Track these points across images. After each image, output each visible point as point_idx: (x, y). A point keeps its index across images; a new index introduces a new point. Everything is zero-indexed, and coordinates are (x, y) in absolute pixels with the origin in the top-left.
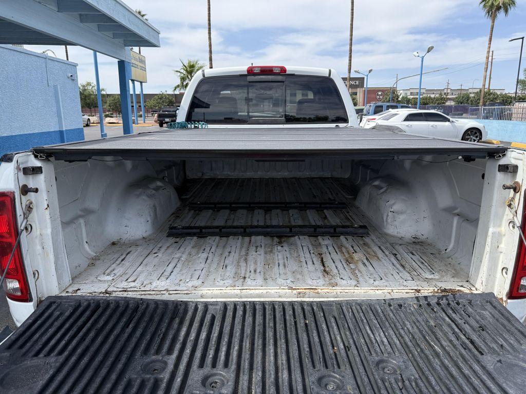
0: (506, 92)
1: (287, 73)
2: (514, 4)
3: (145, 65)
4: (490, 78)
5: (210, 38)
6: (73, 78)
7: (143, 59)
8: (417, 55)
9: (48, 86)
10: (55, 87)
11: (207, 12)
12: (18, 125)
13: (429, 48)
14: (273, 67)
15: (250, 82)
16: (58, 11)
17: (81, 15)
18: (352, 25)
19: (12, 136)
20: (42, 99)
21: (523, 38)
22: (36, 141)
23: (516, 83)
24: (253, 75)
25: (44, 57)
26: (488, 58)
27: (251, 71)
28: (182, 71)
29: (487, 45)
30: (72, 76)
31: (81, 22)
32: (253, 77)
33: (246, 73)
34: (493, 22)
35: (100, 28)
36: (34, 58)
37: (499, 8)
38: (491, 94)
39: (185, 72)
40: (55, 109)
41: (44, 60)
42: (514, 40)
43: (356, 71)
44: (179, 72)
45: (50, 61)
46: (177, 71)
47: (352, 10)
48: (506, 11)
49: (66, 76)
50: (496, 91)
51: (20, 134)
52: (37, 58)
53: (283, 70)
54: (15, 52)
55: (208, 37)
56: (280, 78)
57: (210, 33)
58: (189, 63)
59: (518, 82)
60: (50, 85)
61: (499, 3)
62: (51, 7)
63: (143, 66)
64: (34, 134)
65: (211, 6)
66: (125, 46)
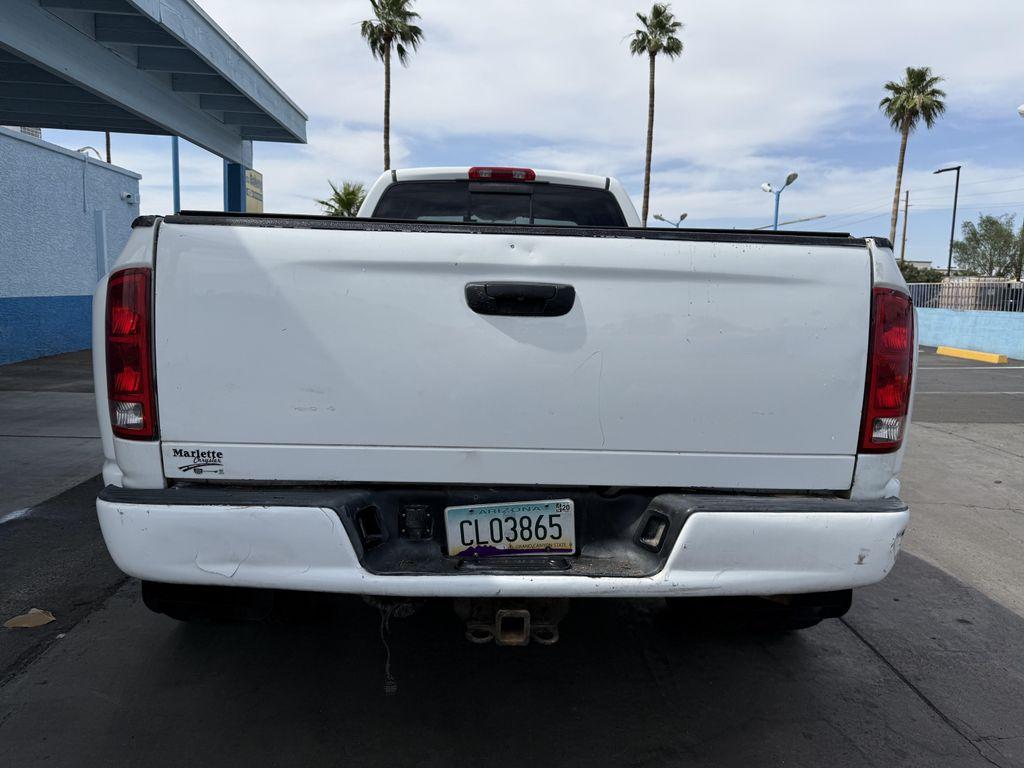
0: (934, 266)
1: (536, 179)
2: (942, 107)
3: (261, 189)
4: (904, 240)
5: (387, 147)
6: (132, 201)
7: (258, 178)
8: (769, 188)
9: (85, 211)
10: (97, 215)
11: (383, 99)
12: (23, 280)
13: (789, 178)
14: (512, 170)
15: (472, 193)
16: (138, 67)
17: (173, 77)
18: (650, 133)
19: (11, 299)
20: (71, 234)
21: (958, 169)
22: (54, 312)
23: (949, 248)
24: (478, 181)
25: (79, 159)
26: (897, 201)
27: (475, 174)
28: (332, 203)
29: (895, 180)
30: (129, 196)
31: (174, 90)
32: (478, 184)
33: (468, 178)
34: (905, 139)
35: (204, 102)
36: (62, 159)
37: (914, 113)
38: (907, 267)
39: (337, 206)
40: (93, 256)
41: (80, 163)
42: (943, 171)
43: (656, 217)
44: (327, 204)
45: (91, 166)
46: (323, 203)
47: (652, 106)
48: (928, 119)
49: (118, 197)
50: (915, 265)
51: (25, 295)
52: (69, 160)
53: (529, 174)
54: (29, 146)
55: (383, 143)
56: (524, 188)
57: (387, 138)
58: (345, 189)
59: (952, 246)
60: (87, 209)
61: (915, 105)
62: (127, 59)
63: (258, 191)
64: (51, 297)
65: (391, 90)
66: (244, 138)
